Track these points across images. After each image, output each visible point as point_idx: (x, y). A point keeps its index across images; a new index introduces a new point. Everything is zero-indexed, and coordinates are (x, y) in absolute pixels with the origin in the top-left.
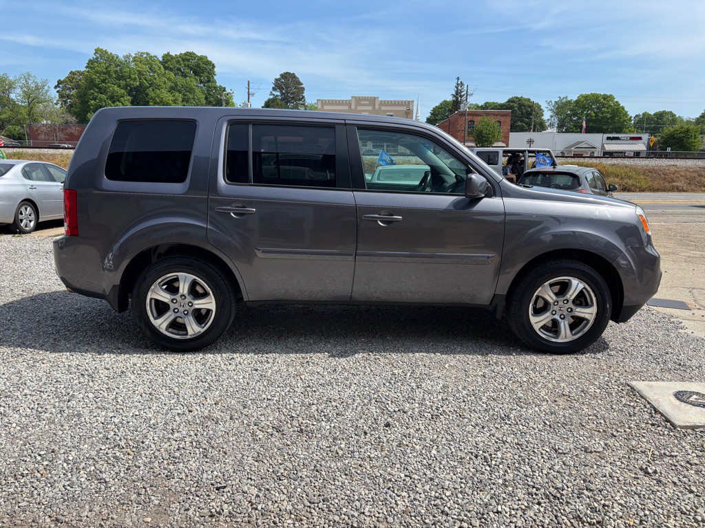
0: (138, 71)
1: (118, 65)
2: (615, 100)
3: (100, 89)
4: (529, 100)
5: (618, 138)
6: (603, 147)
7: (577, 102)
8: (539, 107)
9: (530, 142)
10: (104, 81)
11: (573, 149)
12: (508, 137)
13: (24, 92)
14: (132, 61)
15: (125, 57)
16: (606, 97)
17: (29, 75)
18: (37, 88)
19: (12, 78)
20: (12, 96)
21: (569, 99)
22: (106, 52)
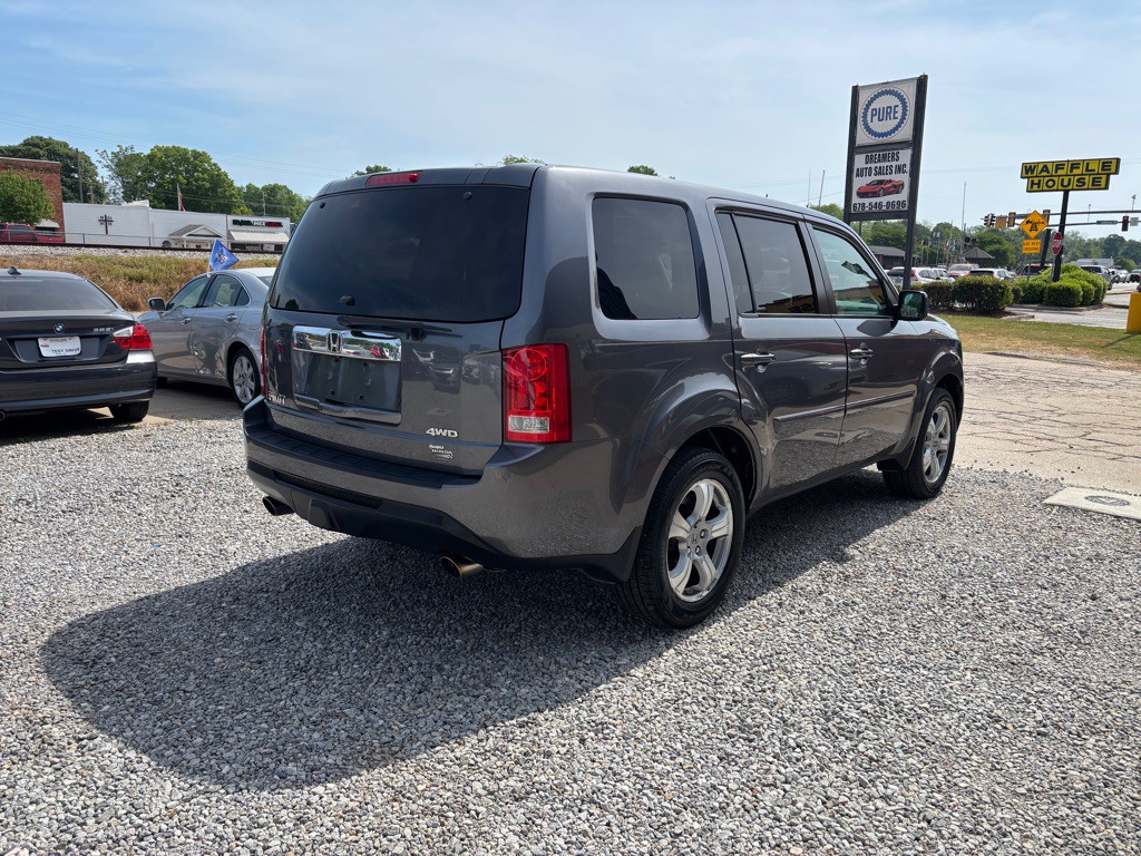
2: (212, 161)
4: (66, 145)
5: (248, 223)
6: (229, 236)
7: (151, 157)
8: (87, 159)
9: (106, 221)
11: (184, 236)
12: (61, 211)
16: (196, 155)
21: (136, 151)
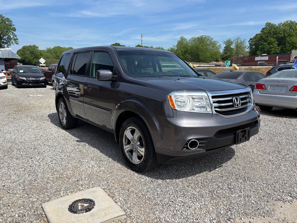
0: (284, 30)
1: (275, 29)
3: (265, 40)
10: (267, 37)
13: (236, 45)
14: (282, 26)
15: (278, 24)
17: (239, 38)
18: (241, 43)
19: (232, 40)
20: (232, 47)
22: (270, 23)
